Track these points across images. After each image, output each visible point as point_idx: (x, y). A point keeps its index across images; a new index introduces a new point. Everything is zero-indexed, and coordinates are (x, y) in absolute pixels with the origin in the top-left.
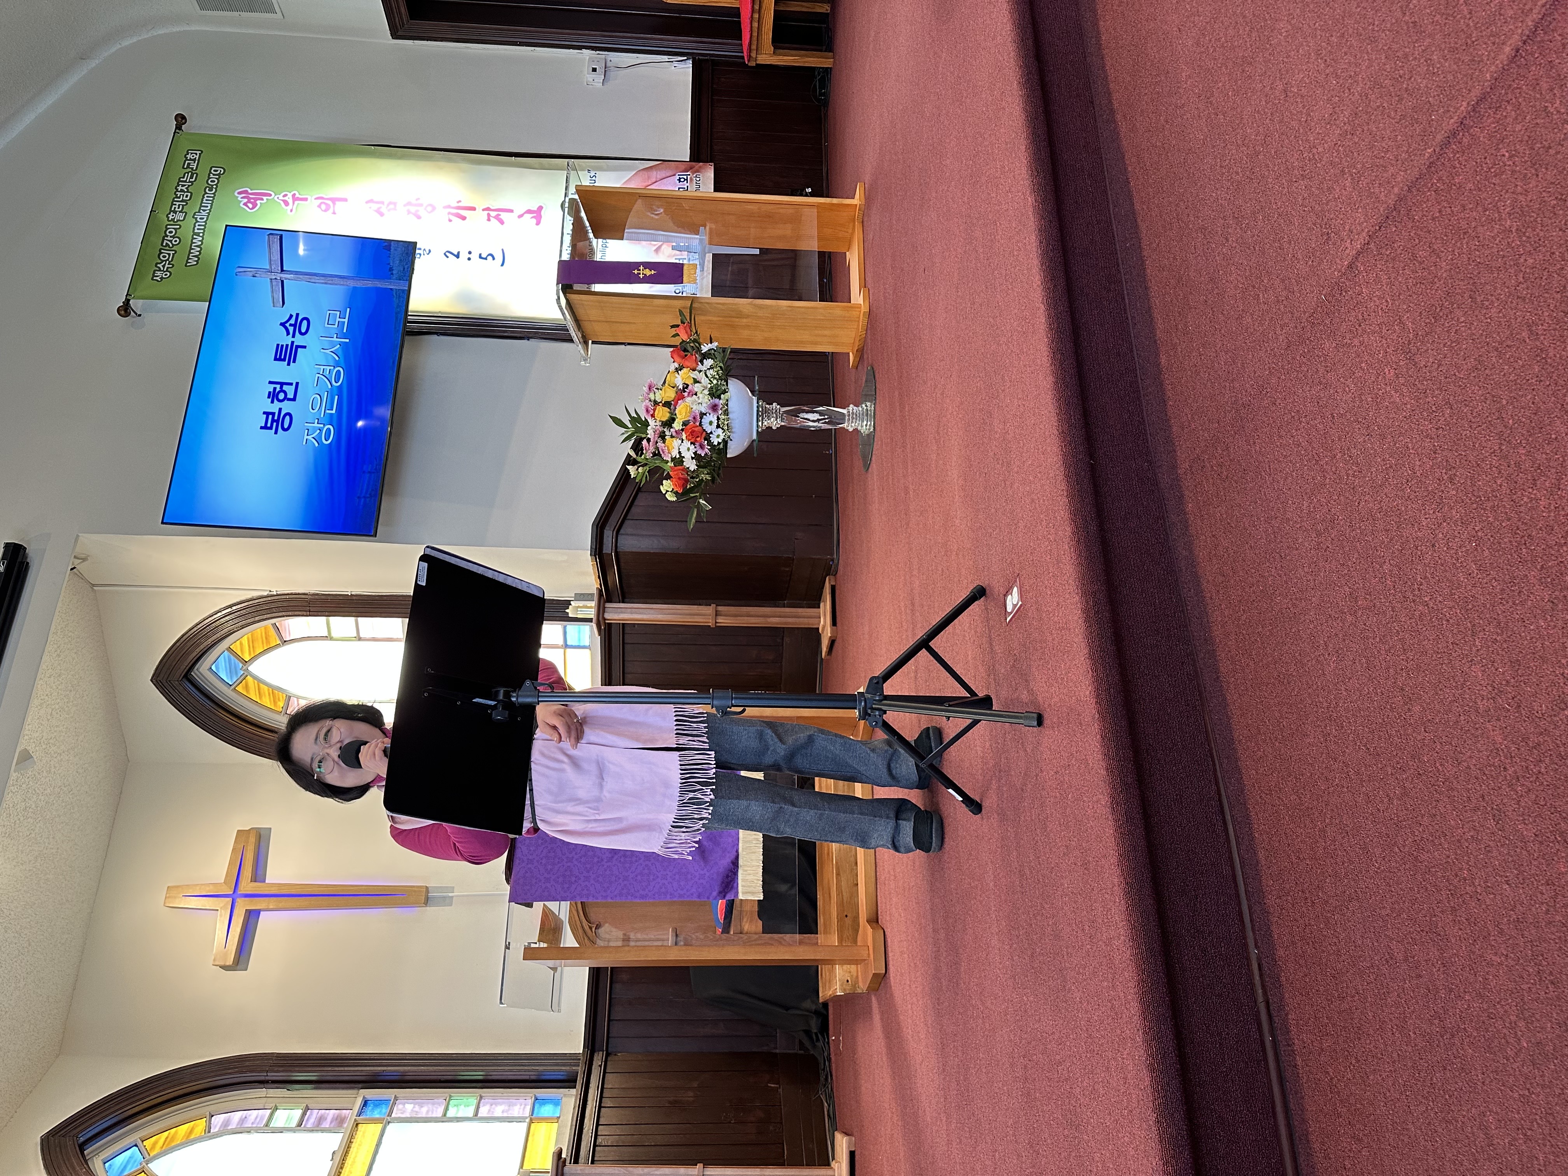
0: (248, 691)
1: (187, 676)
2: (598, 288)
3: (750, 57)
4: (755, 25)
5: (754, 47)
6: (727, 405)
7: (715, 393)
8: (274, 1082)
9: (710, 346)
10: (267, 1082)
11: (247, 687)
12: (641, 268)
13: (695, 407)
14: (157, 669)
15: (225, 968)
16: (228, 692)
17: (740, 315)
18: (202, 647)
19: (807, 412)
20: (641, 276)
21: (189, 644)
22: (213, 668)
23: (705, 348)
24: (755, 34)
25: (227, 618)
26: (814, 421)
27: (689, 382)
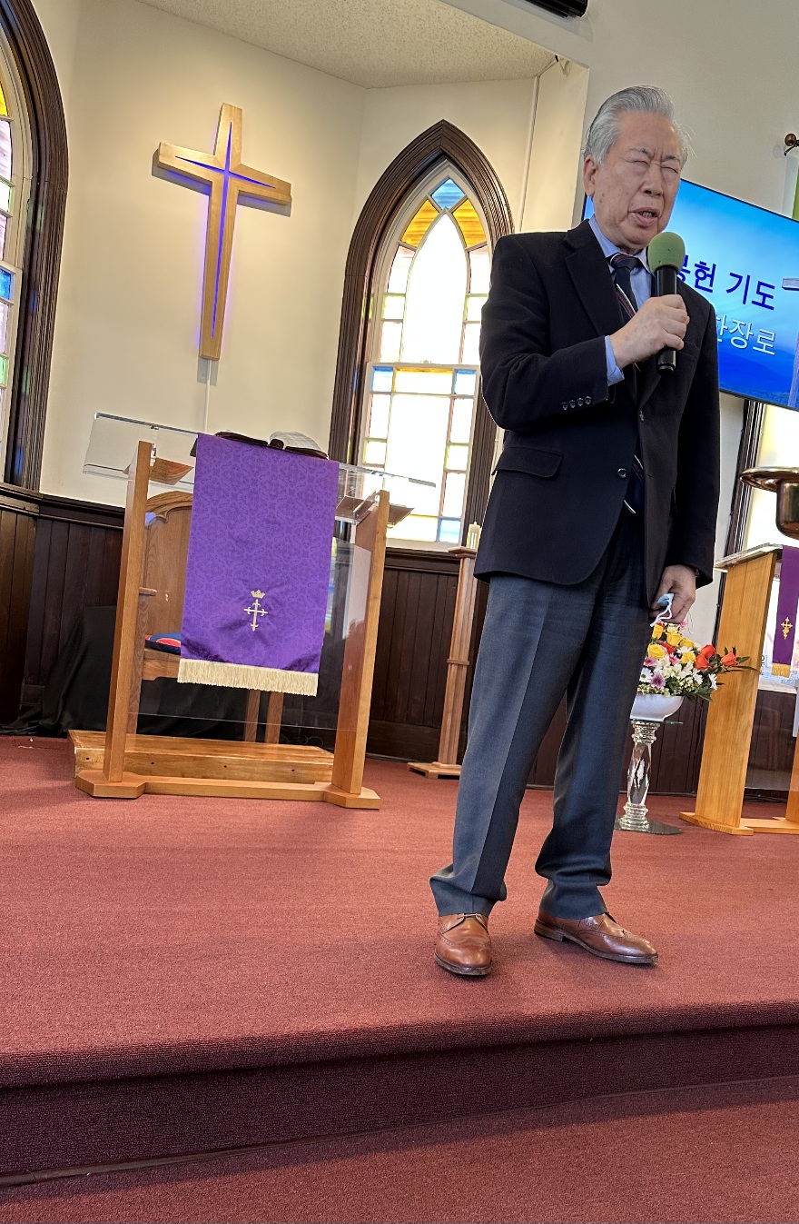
0: (425, 211)
1: (444, 155)
2: (776, 584)
6: (659, 693)
7: (671, 683)
8: (38, 187)
9: (714, 683)
10: (39, 180)
11: (427, 211)
12: (790, 626)
13: (660, 662)
14: (454, 127)
15: (157, 154)
16: (425, 193)
17: (740, 712)
18: (471, 172)
19: (645, 768)
20: (783, 625)
21: (474, 160)
22: (450, 181)
23: (712, 677)
25: (496, 200)
26: (636, 773)
27: (683, 660)
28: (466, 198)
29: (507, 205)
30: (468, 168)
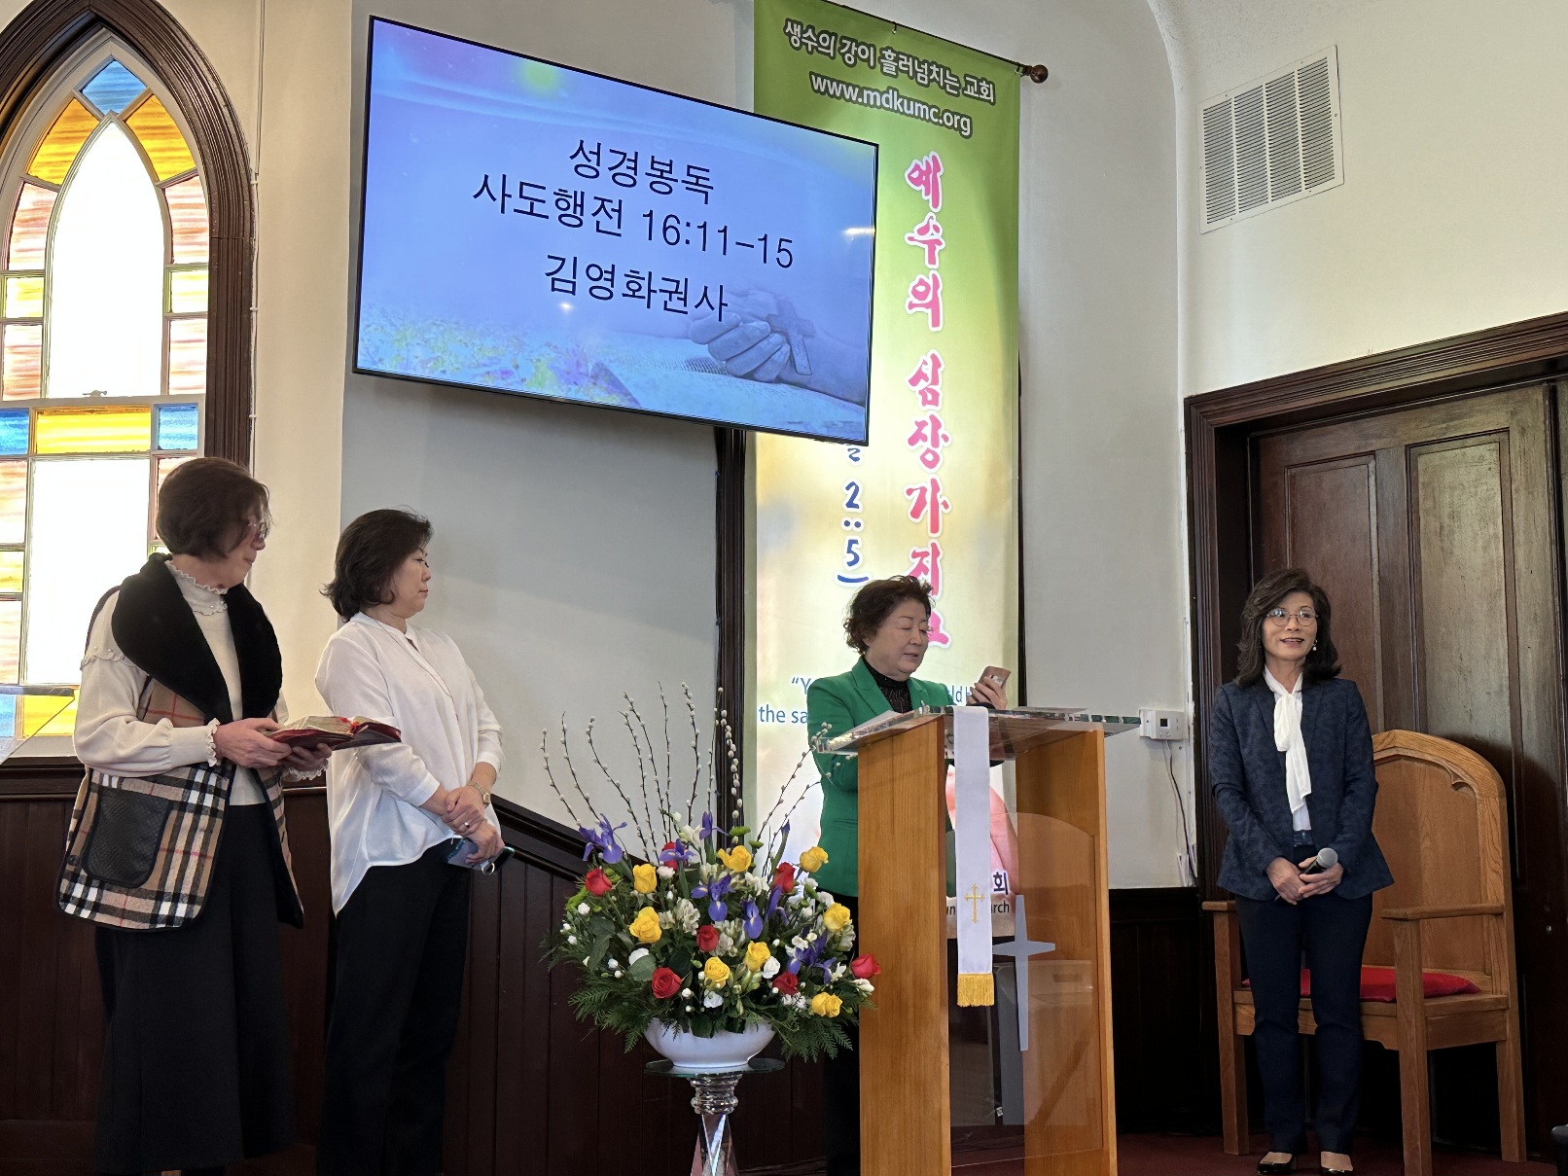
0: (70, 118)
11: (76, 117)
16: (70, 85)
18: (153, 51)
22: (115, 65)
28: (149, 95)
30: (147, 43)
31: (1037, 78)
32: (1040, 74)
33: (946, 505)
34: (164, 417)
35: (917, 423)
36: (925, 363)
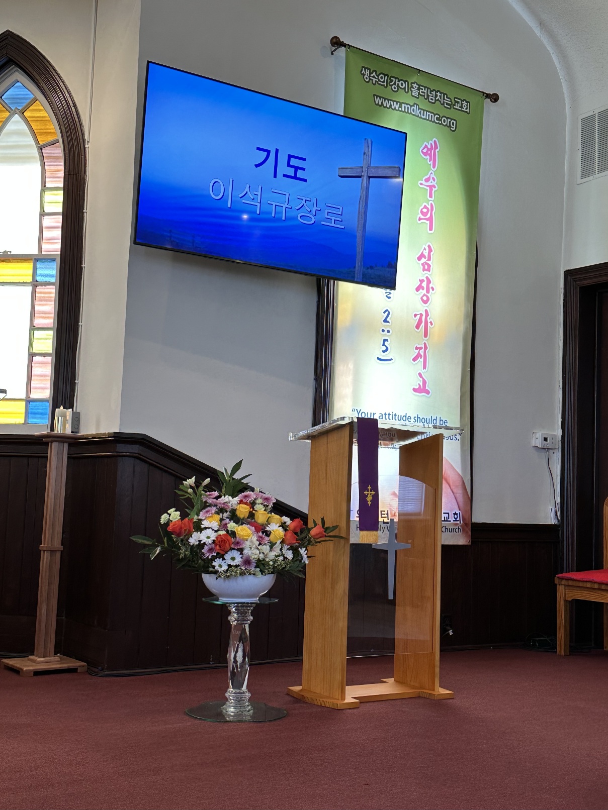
3: (562, 579)
4: (589, 585)
5: (570, 583)
6: (250, 574)
7: (261, 564)
9: (305, 556)
12: (373, 493)
13: (248, 543)
14: (18, 36)
18: (37, 75)
19: (244, 651)
20: (366, 493)
21: (41, 67)
22: (19, 84)
23: (302, 551)
24: (581, 584)
26: (235, 657)
27: (272, 536)
28: (35, 100)
29: (75, 106)
30: (35, 73)
31: (493, 100)
32: (494, 98)
33: (432, 324)
34: (39, 265)
35: (420, 280)
36: (425, 249)
